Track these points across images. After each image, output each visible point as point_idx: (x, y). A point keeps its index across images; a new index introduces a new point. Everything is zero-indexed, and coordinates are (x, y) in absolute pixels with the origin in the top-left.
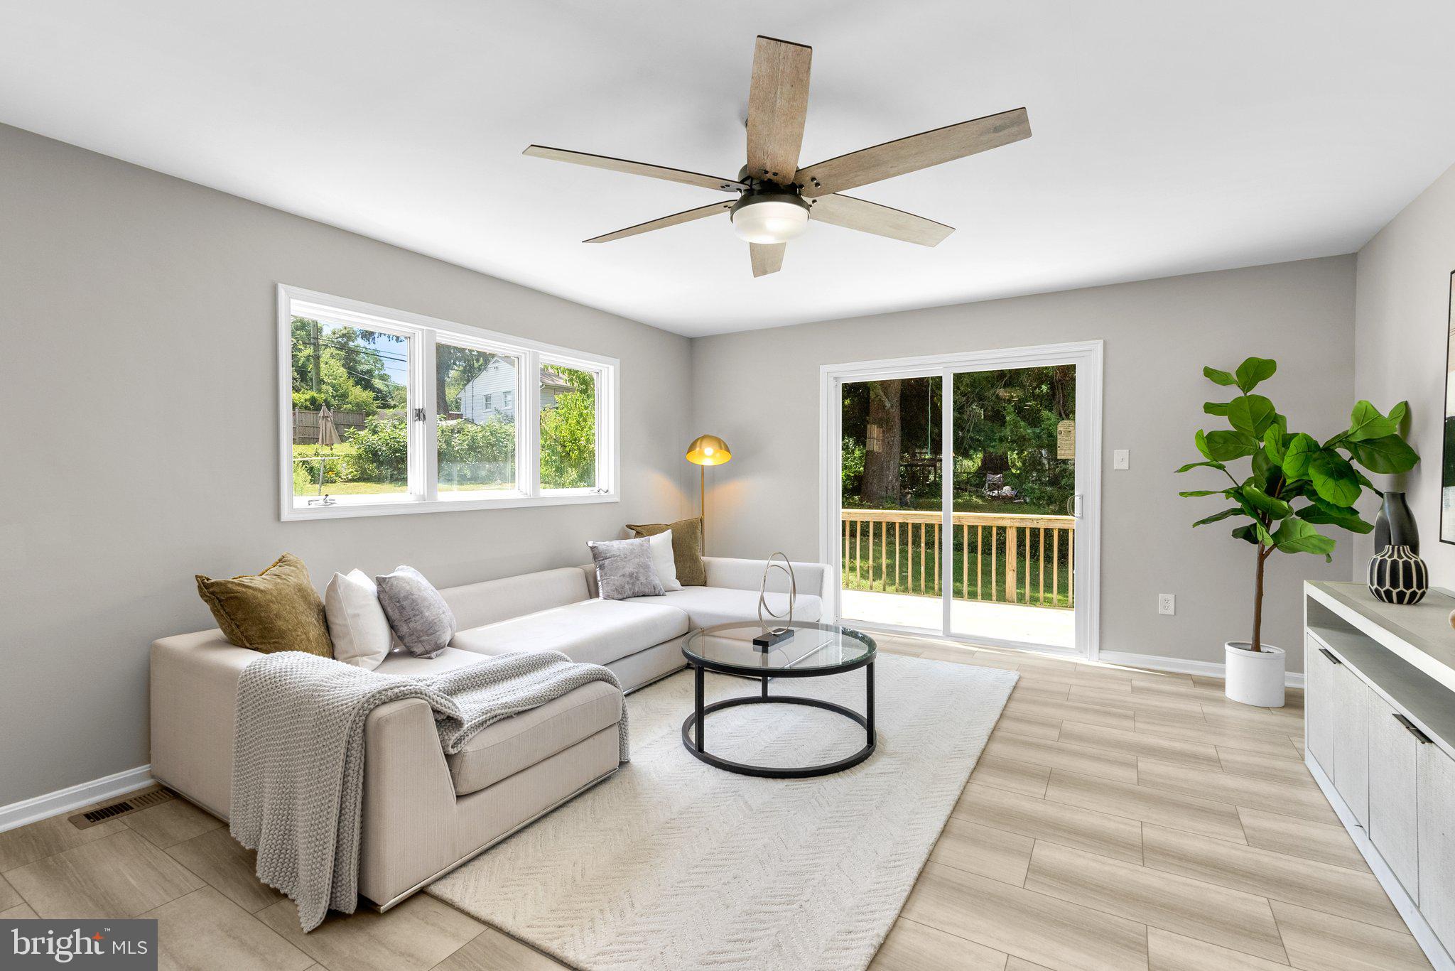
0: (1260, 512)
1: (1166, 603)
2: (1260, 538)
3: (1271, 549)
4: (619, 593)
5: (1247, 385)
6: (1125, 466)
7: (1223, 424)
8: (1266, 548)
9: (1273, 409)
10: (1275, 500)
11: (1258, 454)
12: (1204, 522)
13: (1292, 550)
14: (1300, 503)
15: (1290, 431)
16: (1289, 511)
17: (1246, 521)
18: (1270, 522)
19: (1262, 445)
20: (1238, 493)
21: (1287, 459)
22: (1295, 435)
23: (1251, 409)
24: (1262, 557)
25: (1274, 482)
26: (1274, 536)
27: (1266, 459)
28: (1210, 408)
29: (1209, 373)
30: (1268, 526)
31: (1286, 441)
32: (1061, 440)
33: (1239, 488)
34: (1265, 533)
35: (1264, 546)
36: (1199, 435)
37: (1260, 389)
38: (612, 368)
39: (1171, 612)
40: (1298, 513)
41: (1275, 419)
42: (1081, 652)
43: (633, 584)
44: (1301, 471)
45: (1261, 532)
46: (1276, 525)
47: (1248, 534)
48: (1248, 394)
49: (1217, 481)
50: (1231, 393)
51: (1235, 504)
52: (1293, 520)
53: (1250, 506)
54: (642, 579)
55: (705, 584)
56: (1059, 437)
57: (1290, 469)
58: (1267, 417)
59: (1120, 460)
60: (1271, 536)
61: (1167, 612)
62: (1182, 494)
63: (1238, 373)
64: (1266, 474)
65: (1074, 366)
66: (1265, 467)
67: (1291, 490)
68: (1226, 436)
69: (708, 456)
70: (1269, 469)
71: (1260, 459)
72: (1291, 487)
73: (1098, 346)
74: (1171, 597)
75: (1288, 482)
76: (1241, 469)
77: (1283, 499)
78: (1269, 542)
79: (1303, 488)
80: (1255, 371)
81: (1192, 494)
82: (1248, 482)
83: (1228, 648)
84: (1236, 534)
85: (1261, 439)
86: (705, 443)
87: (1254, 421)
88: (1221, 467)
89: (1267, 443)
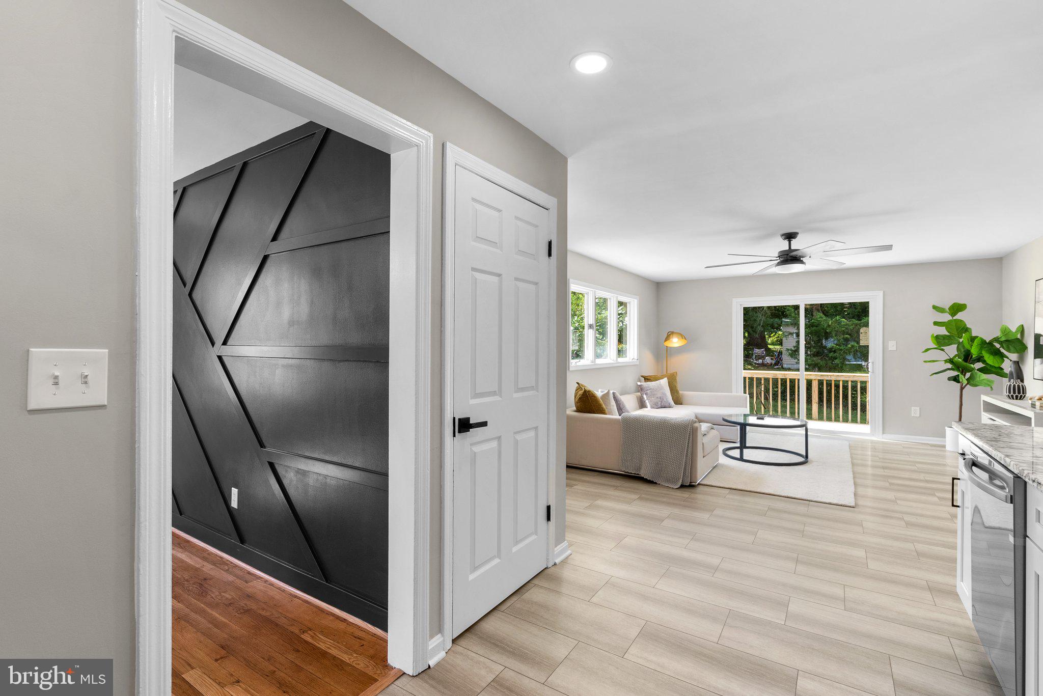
0: (960, 369)
1: (915, 411)
2: (961, 380)
3: (966, 385)
4: (657, 406)
5: (953, 314)
6: (894, 348)
7: (943, 331)
8: (964, 385)
9: (966, 325)
10: (968, 364)
11: (960, 344)
12: (936, 373)
13: (976, 386)
14: (979, 365)
15: (974, 335)
16: (973, 369)
17: (954, 373)
18: (965, 374)
19: (961, 340)
20: (951, 361)
21: (973, 347)
22: (977, 337)
23: (956, 324)
24: (962, 389)
25: (967, 357)
26: (967, 380)
27: (963, 347)
28: (936, 323)
29: (935, 307)
30: (965, 375)
31: (973, 339)
32: (862, 336)
33: (951, 359)
34: (963, 378)
35: (963, 384)
36: (932, 336)
37: (960, 316)
38: (636, 300)
39: (918, 415)
40: (978, 370)
41: (966, 330)
42: (873, 435)
43: (662, 402)
44: (979, 352)
45: (961, 378)
46: (968, 375)
47: (956, 379)
48: (954, 318)
49: (941, 356)
50: (946, 317)
51: (950, 366)
52: (976, 373)
53: (956, 366)
54: (665, 400)
55: (681, 404)
56: (861, 335)
57: (974, 351)
58: (962, 329)
59: (892, 346)
60: (966, 380)
61: (915, 415)
62: (924, 361)
63: (949, 309)
64: (963, 353)
65: (869, 302)
66: (963, 350)
67: (975, 360)
68: (944, 337)
69: (675, 342)
70: (964, 351)
71: (960, 347)
72: (975, 358)
73: (881, 293)
74: (918, 409)
75: (974, 356)
76: (952, 351)
77: (971, 363)
78: (965, 382)
79: (980, 359)
80: (957, 308)
81: (930, 361)
82: (955, 356)
83: (946, 428)
84: (949, 379)
85: (961, 338)
86: (674, 335)
87: (957, 330)
88: (943, 350)
89: (964, 339)
